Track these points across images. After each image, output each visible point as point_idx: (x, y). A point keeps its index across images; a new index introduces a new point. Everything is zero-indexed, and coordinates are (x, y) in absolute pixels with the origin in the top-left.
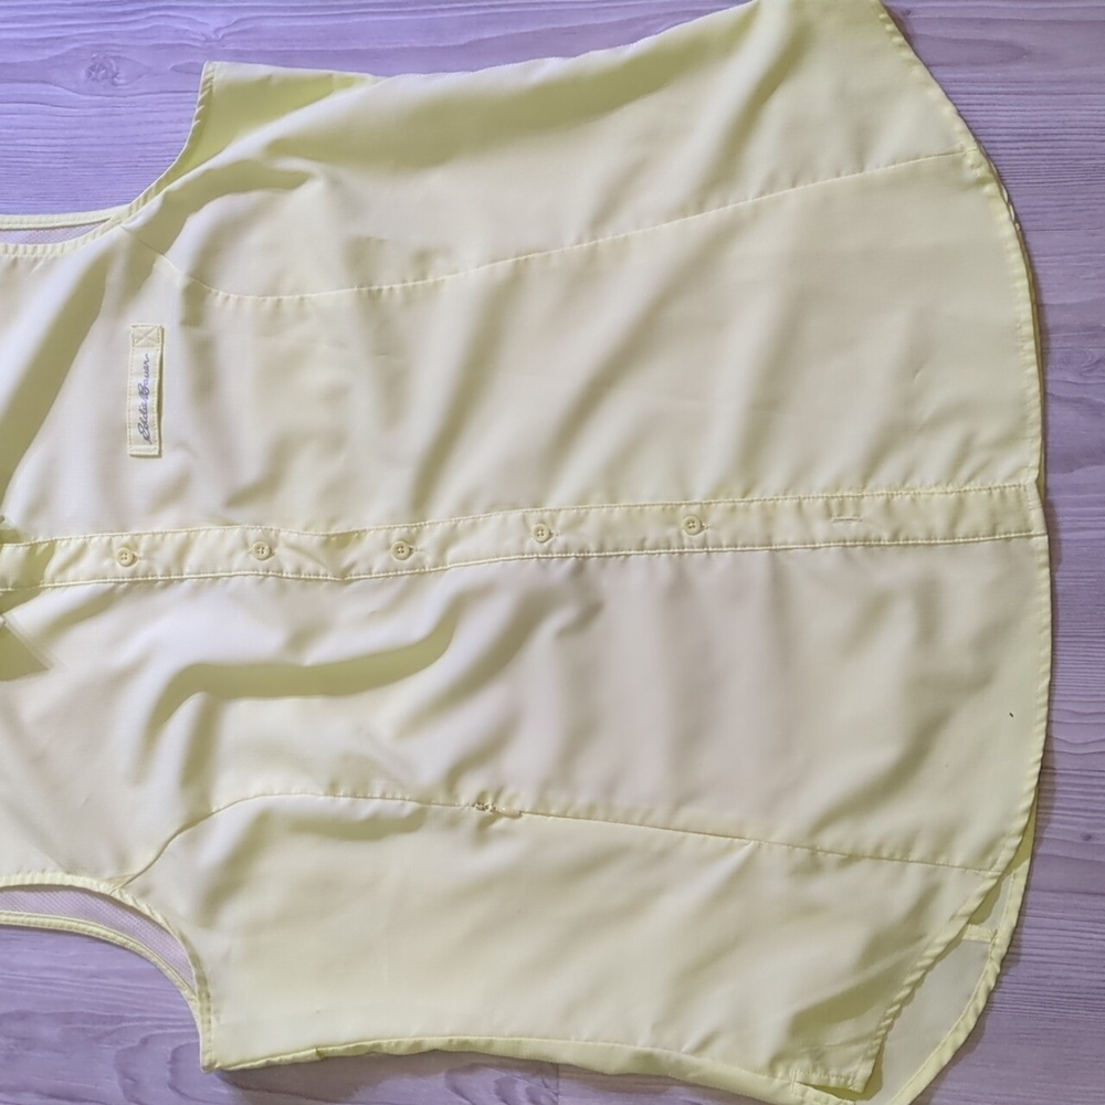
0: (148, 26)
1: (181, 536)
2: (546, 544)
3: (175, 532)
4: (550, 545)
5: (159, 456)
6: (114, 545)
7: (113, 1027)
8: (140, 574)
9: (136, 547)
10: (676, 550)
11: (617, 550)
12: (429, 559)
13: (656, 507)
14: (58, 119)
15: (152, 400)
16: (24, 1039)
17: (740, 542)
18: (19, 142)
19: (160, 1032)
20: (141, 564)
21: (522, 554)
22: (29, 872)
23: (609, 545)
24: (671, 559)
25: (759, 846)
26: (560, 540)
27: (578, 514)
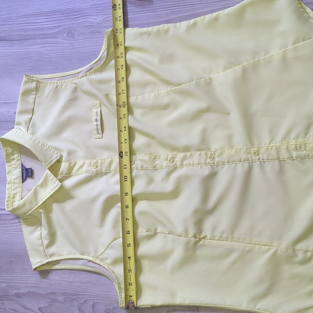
0: (82, 21)
2: (213, 161)
3: (108, 159)
4: (214, 161)
5: (102, 138)
6: (92, 163)
7: (77, 297)
8: (99, 171)
9: (98, 163)
10: (251, 161)
11: (233, 162)
12: (178, 164)
13: (244, 149)
14: (59, 47)
15: (99, 123)
16: (53, 300)
17: (270, 158)
18: (50, 54)
19: (89, 298)
20: (99, 168)
21: (206, 164)
22: (71, 255)
23: (231, 160)
24: (249, 164)
25: (278, 249)
26: (217, 160)
27: (222, 152)
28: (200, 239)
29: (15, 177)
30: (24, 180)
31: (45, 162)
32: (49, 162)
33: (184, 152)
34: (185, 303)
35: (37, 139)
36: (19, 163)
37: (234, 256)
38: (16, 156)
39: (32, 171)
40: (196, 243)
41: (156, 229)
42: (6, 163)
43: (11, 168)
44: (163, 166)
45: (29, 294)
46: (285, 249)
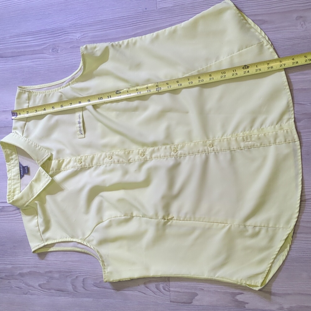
0: (64, 38)
1: (91, 156)
2: (176, 154)
3: (90, 155)
5: (85, 137)
6: (77, 160)
7: (70, 274)
8: (83, 165)
9: (82, 159)
10: (207, 152)
11: (193, 153)
12: (148, 157)
13: (201, 142)
14: (46, 62)
15: (81, 125)
16: (50, 277)
17: (222, 149)
18: (38, 68)
19: (80, 275)
20: (83, 163)
21: (171, 156)
22: (63, 238)
23: (191, 152)
24: (206, 155)
25: (231, 225)
26: (179, 152)
27: (183, 145)
28: (168, 220)
29: (15, 174)
30: (22, 177)
31: (38, 161)
32: (41, 160)
33: (152, 147)
34: (158, 275)
35: (30, 141)
36: (17, 162)
37: (197, 233)
38: (14, 156)
39: (28, 169)
40: (165, 224)
41: (132, 214)
42: (7, 162)
43: (10, 166)
44: (136, 160)
45: (30, 273)
46: (238, 226)
